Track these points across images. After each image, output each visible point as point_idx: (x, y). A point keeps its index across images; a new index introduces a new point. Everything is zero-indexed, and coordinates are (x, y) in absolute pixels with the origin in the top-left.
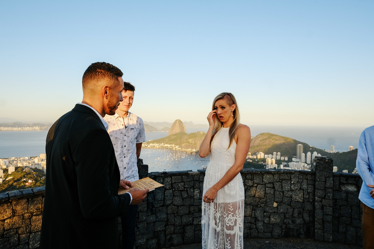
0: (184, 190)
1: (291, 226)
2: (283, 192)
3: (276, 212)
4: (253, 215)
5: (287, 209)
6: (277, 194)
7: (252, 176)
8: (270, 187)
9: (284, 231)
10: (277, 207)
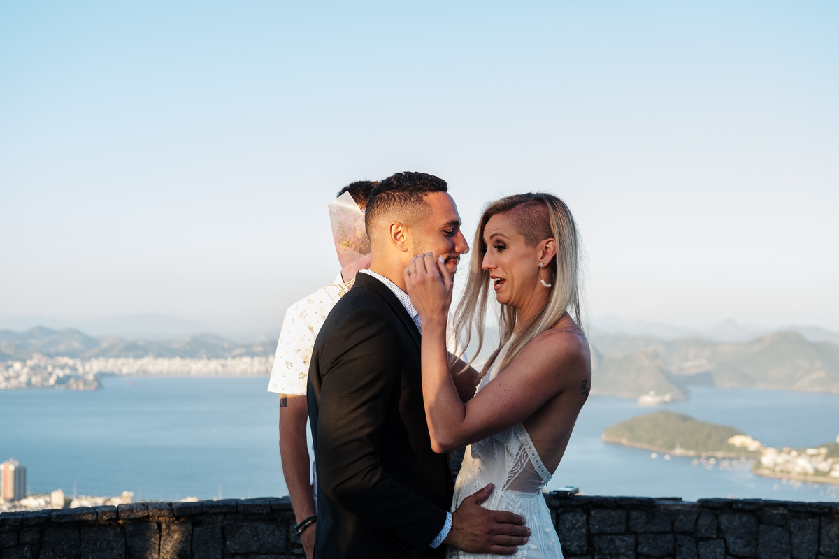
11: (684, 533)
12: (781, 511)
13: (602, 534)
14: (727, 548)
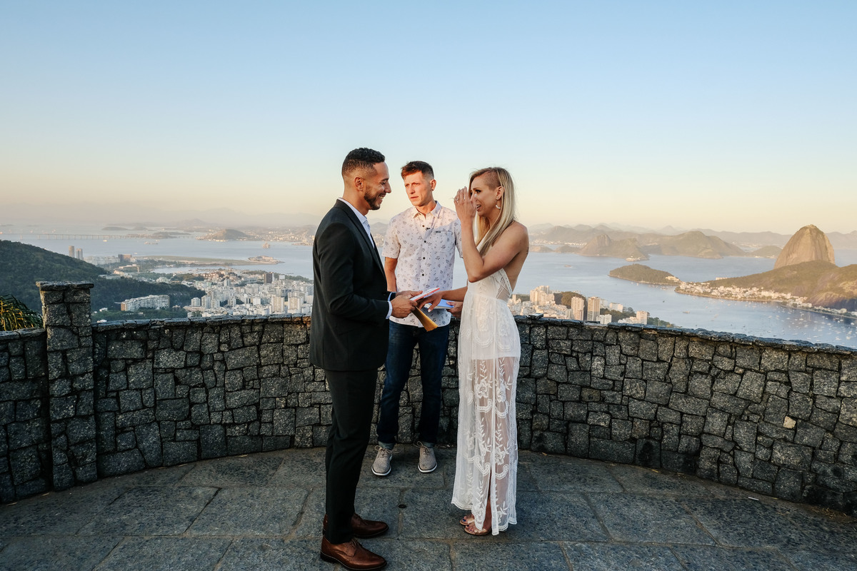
0: (571, 356)
1: (832, 482)
2: (814, 397)
3: (790, 440)
4: (728, 435)
5: (823, 439)
6: (797, 400)
7: (734, 350)
8: (780, 382)
9: (808, 487)
10: (795, 429)
11: (598, 341)
12: (653, 332)
13: (553, 339)
14: (621, 350)
